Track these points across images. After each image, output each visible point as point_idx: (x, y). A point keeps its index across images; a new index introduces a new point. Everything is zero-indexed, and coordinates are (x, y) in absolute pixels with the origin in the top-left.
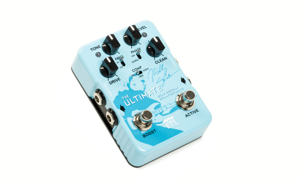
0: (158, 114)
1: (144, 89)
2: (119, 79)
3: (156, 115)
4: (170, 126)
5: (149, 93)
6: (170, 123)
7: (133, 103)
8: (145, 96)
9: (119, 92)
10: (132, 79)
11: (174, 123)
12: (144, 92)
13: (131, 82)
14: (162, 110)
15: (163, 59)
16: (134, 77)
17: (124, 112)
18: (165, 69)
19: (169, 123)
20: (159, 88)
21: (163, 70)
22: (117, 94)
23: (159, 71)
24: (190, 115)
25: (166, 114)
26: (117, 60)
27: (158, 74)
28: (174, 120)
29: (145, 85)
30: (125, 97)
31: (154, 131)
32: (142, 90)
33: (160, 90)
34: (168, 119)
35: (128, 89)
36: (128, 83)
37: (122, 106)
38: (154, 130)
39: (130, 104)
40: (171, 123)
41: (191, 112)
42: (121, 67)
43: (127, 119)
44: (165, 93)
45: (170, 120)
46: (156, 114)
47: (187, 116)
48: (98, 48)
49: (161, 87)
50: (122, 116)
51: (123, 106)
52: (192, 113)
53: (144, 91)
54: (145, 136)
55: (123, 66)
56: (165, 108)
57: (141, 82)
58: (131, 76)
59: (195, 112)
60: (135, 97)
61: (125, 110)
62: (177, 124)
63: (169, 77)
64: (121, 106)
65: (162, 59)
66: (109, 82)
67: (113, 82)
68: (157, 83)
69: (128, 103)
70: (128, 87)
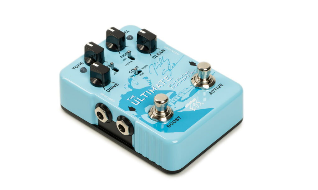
0: (176, 102)
1: (151, 84)
2: (116, 85)
3: (174, 104)
4: (195, 108)
6: (194, 105)
7: (142, 101)
8: (154, 90)
9: (122, 96)
10: (132, 79)
11: (199, 104)
12: (151, 87)
13: (132, 83)
14: (179, 97)
15: (160, 52)
16: (133, 77)
17: (135, 112)
18: (167, 60)
19: (194, 106)
20: (168, 78)
21: (165, 61)
22: (121, 98)
23: (160, 64)
24: (215, 91)
25: (186, 99)
27: (160, 66)
28: (197, 102)
29: (150, 81)
30: (131, 98)
31: (178, 118)
32: (148, 86)
33: (170, 80)
34: (191, 102)
35: (131, 90)
36: (128, 85)
38: (178, 117)
39: (139, 103)
40: (196, 105)
41: (215, 89)
42: (115, 74)
43: (141, 117)
44: (177, 81)
45: (193, 103)
46: (174, 102)
47: (212, 93)
48: (81, 65)
49: (169, 76)
50: (135, 116)
51: (131, 107)
52: (216, 89)
53: (151, 86)
54: (169, 126)
55: (117, 72)
56: (183, 94)
58: (129, 78)
59: (220, 87)
60: (143, 94)
61: (135, 109)
63: (174, 66)
64: (129, 107)
66: (107, 90)
67: (110, 89)
68: (163, 75)
69: (136, 103)
70: (130, 88)
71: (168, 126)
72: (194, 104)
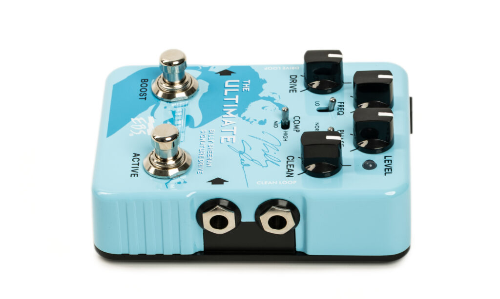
1: (244, 118)
4: (136, 123)
5: (229, 121)
6: (140, 126)
8: (228, 113)
10: (279, 109)
11: (138, 131)
12: (237, 115)
13: (274, 104)
17: (217, 72)
19: (140, 124)
20: (229, 140)
21: (266, 161)
22: (262, 77)
23: (267, 153)
24: (134, 162)
26: (340, 104)
27: (263, 150)
28: (142, 132)
29: (252, 122)
30: (246, 85)
31: (144, 97)
32: (244, 113)
34: (151, 127)
35: (261, 95)
36: (275, 99)
37: (232, 74)
38: (145, 99)
40: (139, 127)
41: (138, 164)
42: (317, 103)
43: (199, 70)
44: (210, 144)
45: (147, 128)
47: (135, 156)
49: (230, 144)
52: (137, 166)
53: (240, 116)
55: (317, 107)
57: (263, 120)
59: (132, 171)
60: (237, 99)
61: (220, 75)
62: (131, 135)
63: (242, 163)
65: (292, 168)
66: (296, 76)
67: (293, 80)
68: (242, 141)
69: (230, 83)
70: (267, 96)
71: (145, 80)
72: (143, 126)
